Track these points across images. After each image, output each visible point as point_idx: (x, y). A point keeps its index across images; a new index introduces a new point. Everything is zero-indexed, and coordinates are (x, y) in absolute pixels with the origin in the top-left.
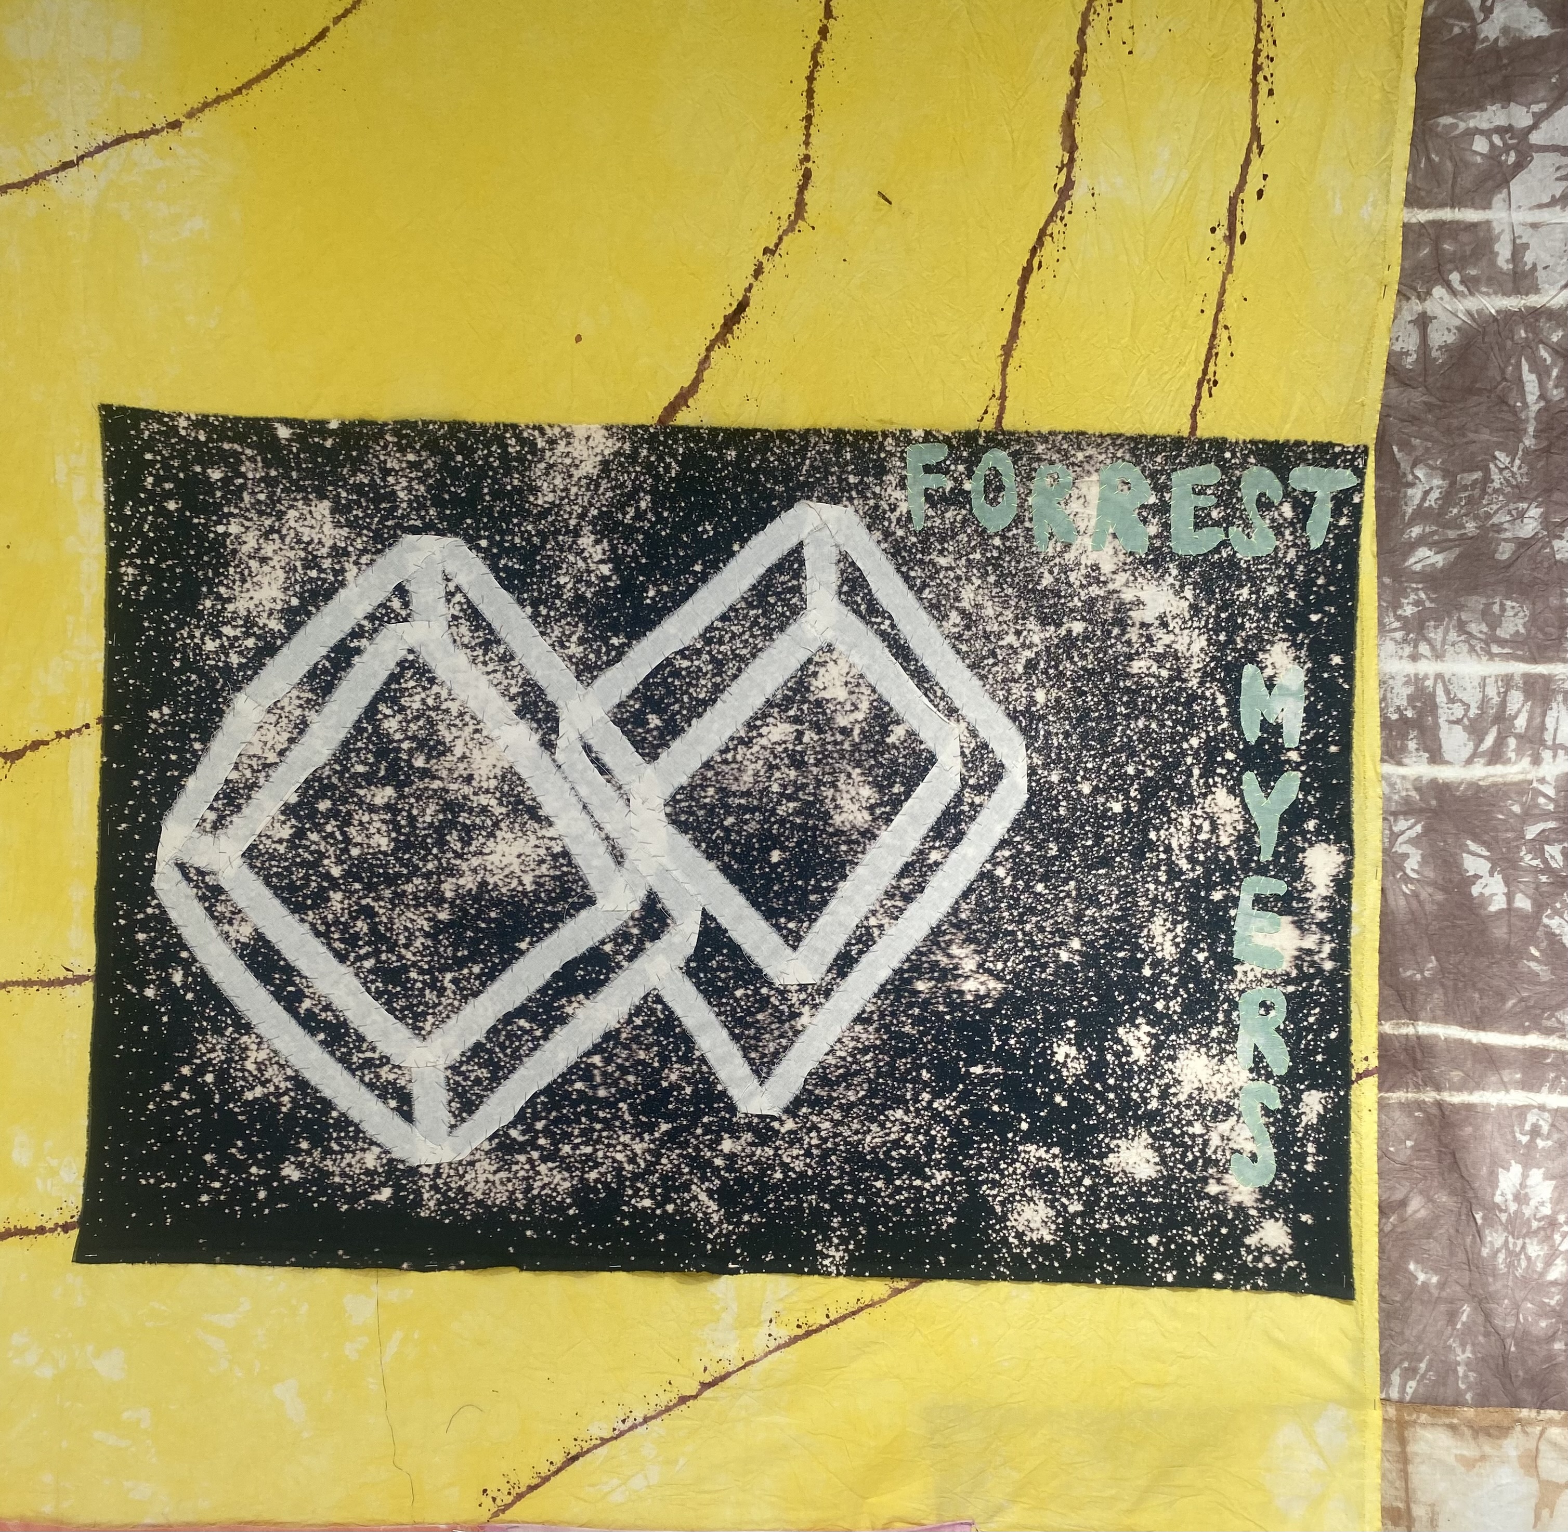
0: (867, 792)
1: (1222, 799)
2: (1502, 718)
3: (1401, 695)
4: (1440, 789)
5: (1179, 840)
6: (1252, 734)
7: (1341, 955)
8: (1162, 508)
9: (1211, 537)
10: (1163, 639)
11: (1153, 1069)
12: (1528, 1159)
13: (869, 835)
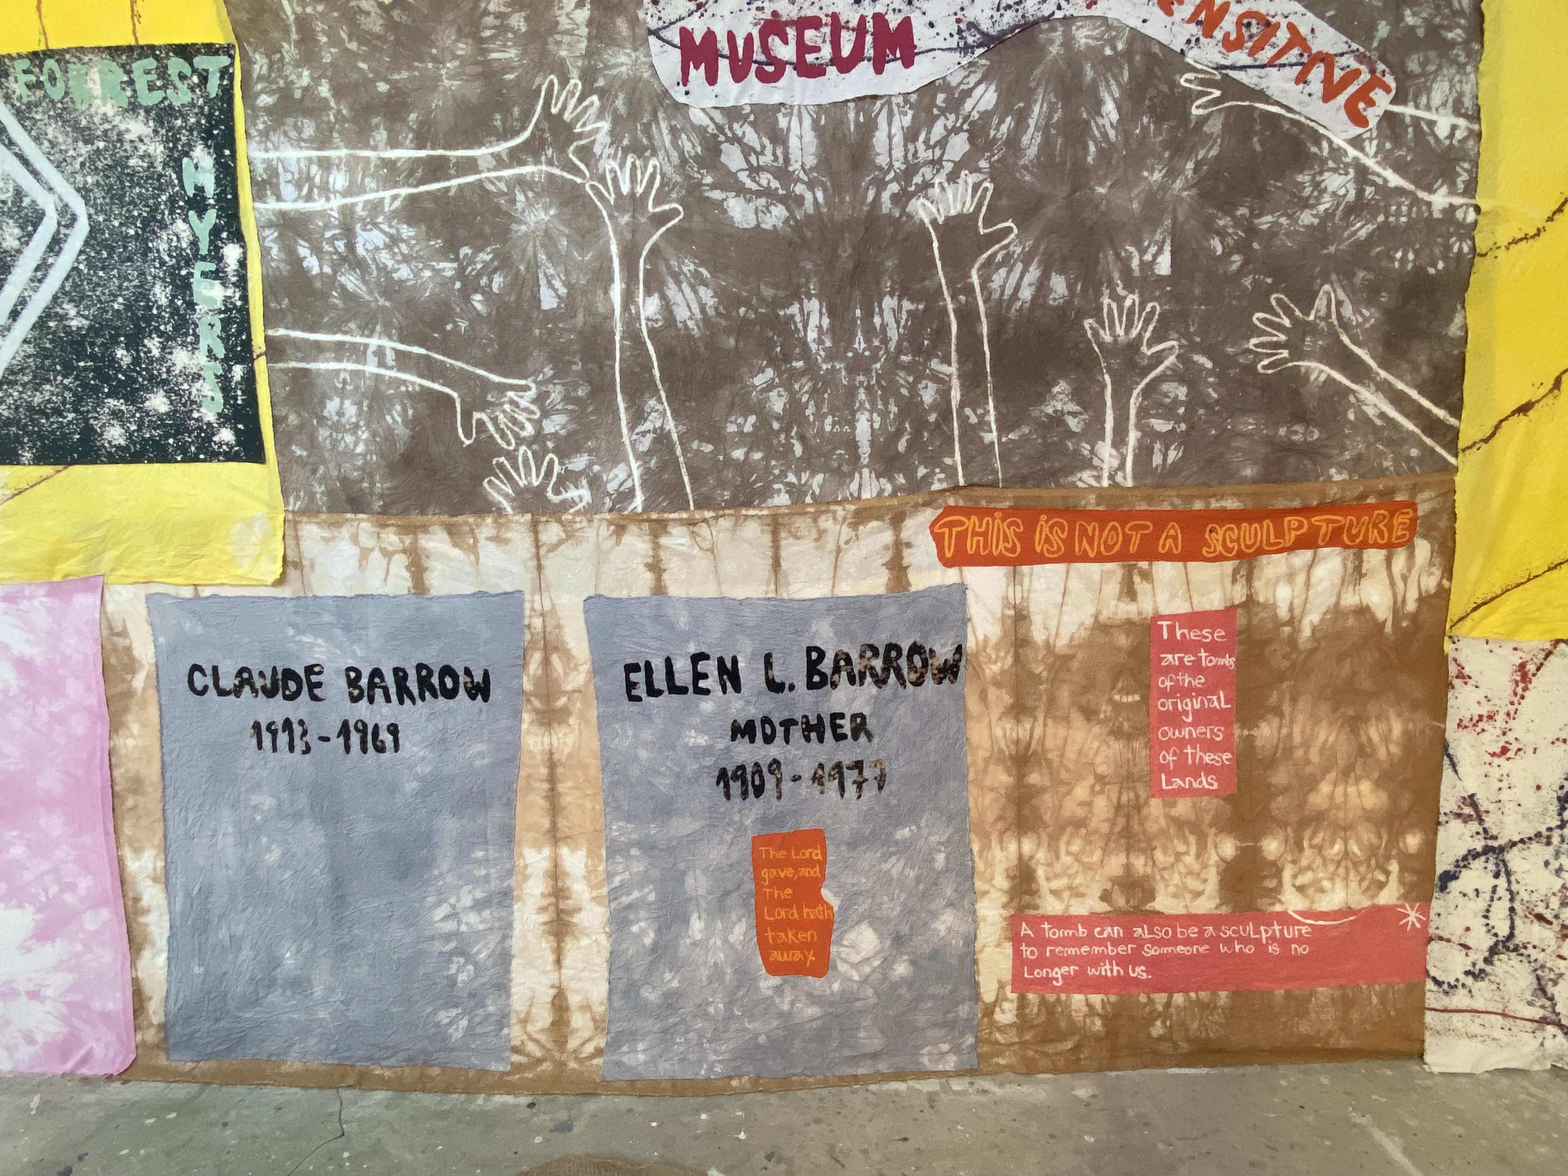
0: (17, 231)
1: (180, 225)
2: (309, 179)
3: (260, 168)
4: (283, 214)
5: (163, 246)
6: (191, 192)
7: (245, 298)
8: (131, 82)
9: (158, 96)
10: (142, 148)
11: (162, 359)
12: (342, 394)
13: (19, 251)
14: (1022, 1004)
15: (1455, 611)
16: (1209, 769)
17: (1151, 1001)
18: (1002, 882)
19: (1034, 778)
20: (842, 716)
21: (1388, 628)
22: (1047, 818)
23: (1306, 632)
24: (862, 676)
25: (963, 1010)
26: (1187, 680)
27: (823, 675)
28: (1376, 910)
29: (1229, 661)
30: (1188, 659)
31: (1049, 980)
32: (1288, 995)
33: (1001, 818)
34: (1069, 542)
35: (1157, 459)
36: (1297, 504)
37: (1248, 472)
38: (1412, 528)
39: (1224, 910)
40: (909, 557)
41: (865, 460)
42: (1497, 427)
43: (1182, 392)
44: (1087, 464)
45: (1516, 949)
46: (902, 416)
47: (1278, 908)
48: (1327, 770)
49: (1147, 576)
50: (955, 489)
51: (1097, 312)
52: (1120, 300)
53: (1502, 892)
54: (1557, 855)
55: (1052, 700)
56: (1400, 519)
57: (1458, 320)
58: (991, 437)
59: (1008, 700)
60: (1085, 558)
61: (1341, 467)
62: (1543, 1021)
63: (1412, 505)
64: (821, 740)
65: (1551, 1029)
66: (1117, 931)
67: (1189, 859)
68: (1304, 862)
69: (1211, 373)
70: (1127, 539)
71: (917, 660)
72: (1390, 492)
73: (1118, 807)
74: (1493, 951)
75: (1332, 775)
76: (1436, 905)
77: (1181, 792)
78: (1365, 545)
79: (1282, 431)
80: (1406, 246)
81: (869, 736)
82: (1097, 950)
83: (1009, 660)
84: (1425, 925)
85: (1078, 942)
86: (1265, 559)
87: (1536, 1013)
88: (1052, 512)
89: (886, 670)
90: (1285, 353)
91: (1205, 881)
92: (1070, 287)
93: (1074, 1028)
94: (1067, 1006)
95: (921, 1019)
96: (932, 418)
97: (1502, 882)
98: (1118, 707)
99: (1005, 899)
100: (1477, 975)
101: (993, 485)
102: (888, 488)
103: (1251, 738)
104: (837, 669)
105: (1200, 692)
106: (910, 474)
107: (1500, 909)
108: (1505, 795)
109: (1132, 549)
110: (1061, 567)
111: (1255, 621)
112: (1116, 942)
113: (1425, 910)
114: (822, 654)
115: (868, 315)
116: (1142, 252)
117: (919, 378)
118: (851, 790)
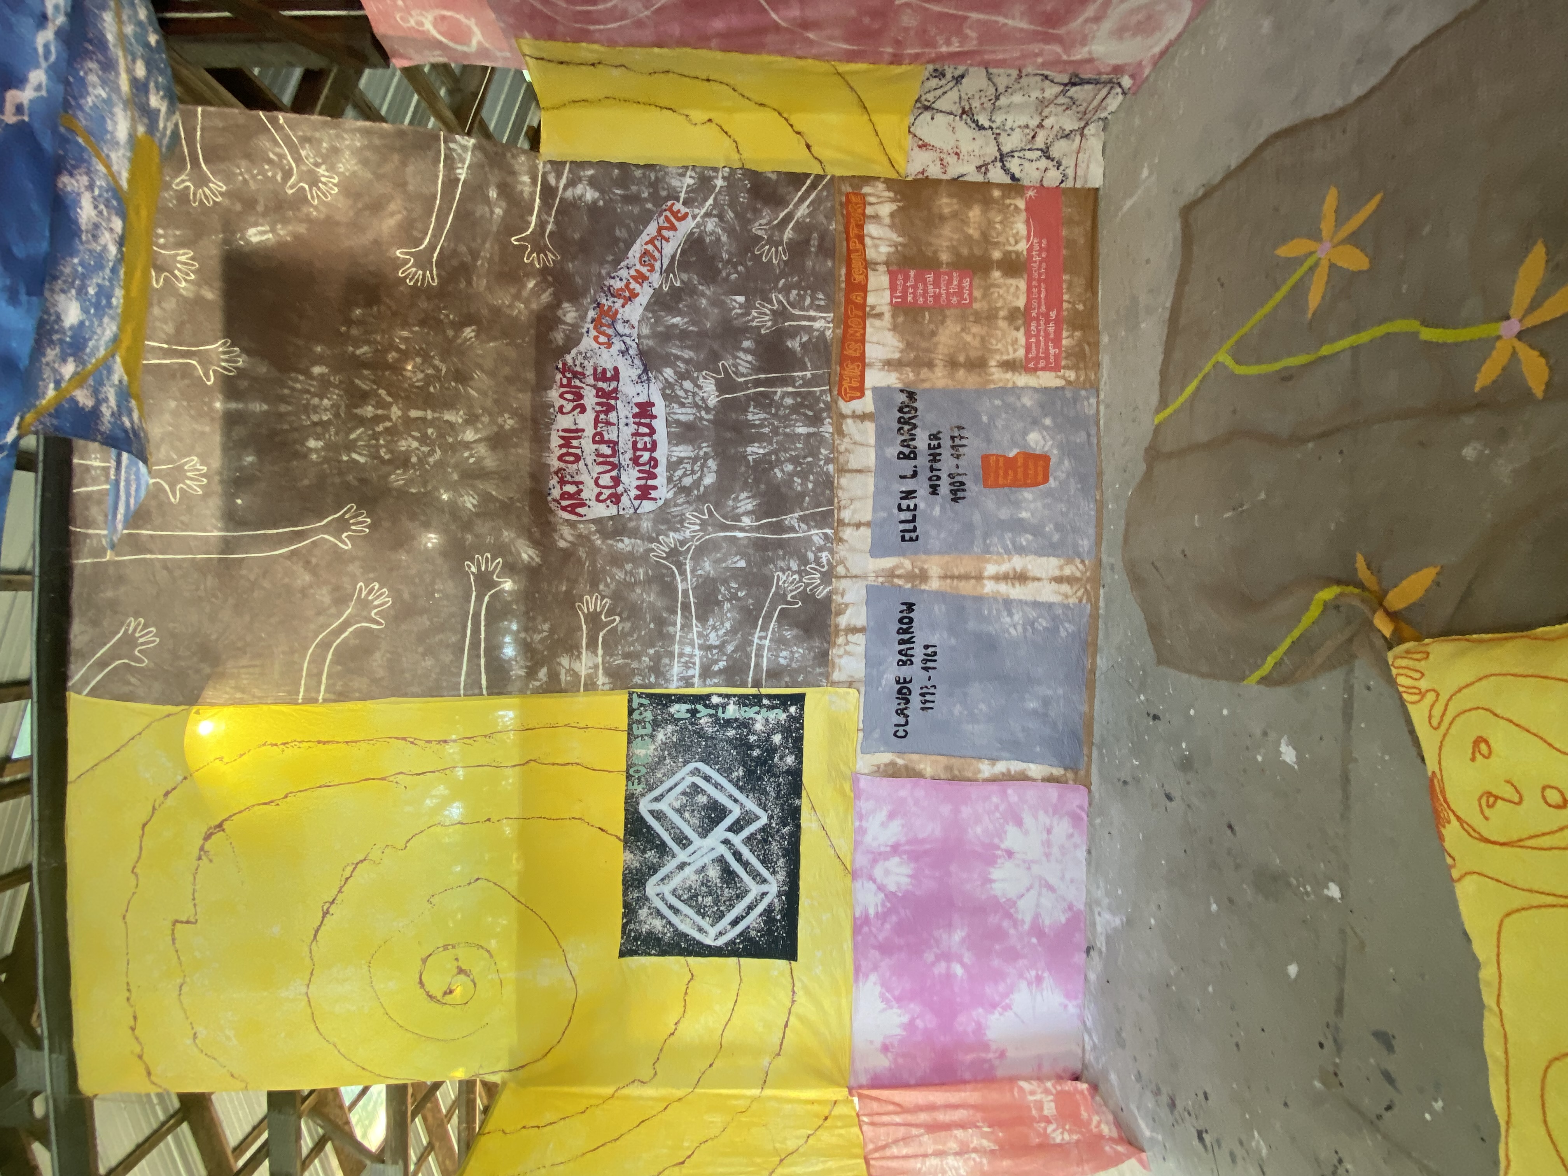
0: (700, 796)
1: (702, 721)
2: (686, 663)
3: (681, 684)
4: (700, 676)
5: (710, 730)
6: (689, 715)
7: (735, 696)
8: (642, 736)
9: (648, 725)
10: (669, 735)
11: (758, 735)
12: (777, 656)
13: (708, 796)
14: (1067, 367)
15: (894, 176)
16: (960, 282)
17: (1067, 309)
18: (1009, 375)
19: (962, 359)
20: (929, 445)
21: (900, 204)
22: (980, 353)
23: (900, 239)
24: (911, 435)
25: (1069, 394)
26: (920, 291)
27: (911, 452)
28: (1027, 209)
29: (912, 273)
30: (910, 290)
31: (1055, 355)
32: (1066, 248)
33: (980, 376)
34: (856, 341)
35: (822, 303)
36: (845, 244)
37: (830, 264)
38: (857, 194)
39: (1025, 276)
40: (859, 412)
41: (815, 430)
42: (815, 158)
43: (794, 292)
44: (823, 333)
45: (1048, 148)
46: (798, 413)
47: (1025, 253)
48: (963, 231)
49: (873, 308)
50: (830, 390)
51: (759, 328)
52: (754, 318)
53: (1021, 154)
54: (1005, 130)
55: (928, 350)
56: (853, 199)
57: (770, 175)
58: (808, 374)
59: (925, 370)
60: (864, 335)
61: (829, 224)
62: (1082, 135)
63: (847, 195)
64: (940, 454)
65: (1086, 131)
66: (1034, 324)
67: (1001, 292)
68: (1004, 241)
69: (787, 280)
70: (857, 316)
71: (906, 410)
72: (841, 204)
73: (976, 322)
74: (1048, 158)
75: (965, 228)
76: (1025, 182)
77: (970, 295)
78: (864, 214)
79: (813, 249)
80: (737, 197)
81: (939, 432)
82: (1042, 333)
83: (908, 369)
84: (1035, 187)
85: (1038, 342)
86: (868, 257)
87: (1078, 138)
88: (843, 348)
89: (909, 424)
90: (780, 248)
91: (1011, 284)
92: (748, 339)
93: (1079, 344)
94: (1067, 347)
95: (1072, 414)
96: (799, 400)
97: (1016, 154)
98: (930, 321)
99: (1017, 374)
100: (1059, 165)
101: (830, 374)
102: (828, 420)
103: (948, 264)
104: (908, 446)
105: (925, 285)
106: (822, 410)
107: (1028, 155)
108: (977, 153)
109: (861, 314)
110: (867, 346)
111: (895, 261)
112: (1038, 325)
113: (1028, 188)
114: (901, 453)
115: (754, 426)
116: (734, 308)
117: (782, 405)
118: (964, 442)
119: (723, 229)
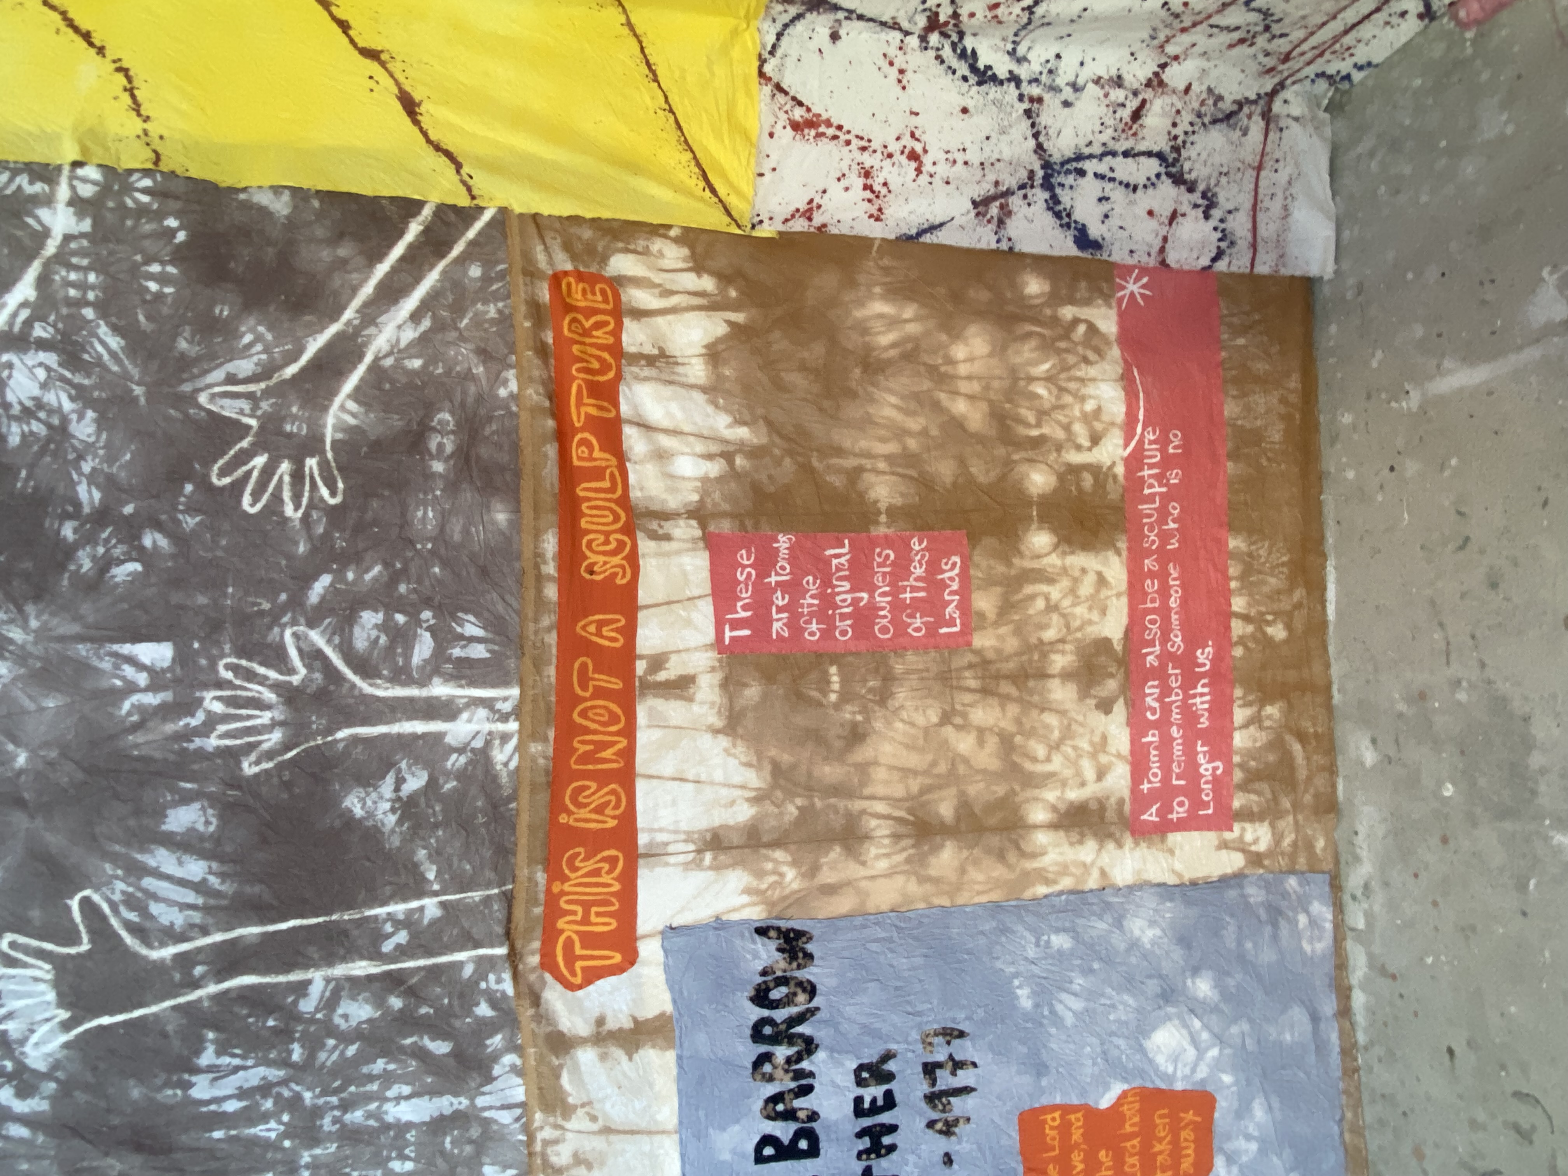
14: (1248, 815)
15: (715, 220)
16: (934, 567)
17: (1242, 641)
18: (1087, 851)
19: (946, 810)
20: (858, 1100)
21: (739, 317)
22: (1000, 790)
23: (743, 433)
24: (800, 1075)
25: (1255, 894)
26: (809, 601)
27: (798, 1135)
28: (1126, 339)
29: (783, 542)
30: (780, 599)
31: (1216, 781)
32: (1234, 456)
33: (1001, 857)
34: (603, 778)
35: (479, 651)
36: (551, 450)
37: (501, 517)
38: (590, 280)
39: (1122, 545)
40: (619, 1020)
41: (462, 1103)
42: (438, 148)
43: (370, 619)
44: (482, 757)
45: (1176, 149)
47: (1120, 470)
48: (937, 407)
49: (658, 662)
50: (514, 958)
51: (232, 755)
52: (212, 720)
53: (1102, 167)
54: (1054, 89)
55: (838, 790)
56: (578, 296)
57: (264, 199)
58: (431, 907)
59: (837, 851)
60: (629, 753)
61: (497, 380)
62: (1267, 116)
63: (556, 279)
64: (892, 1129)
65: (1277, 106)
66: (1152, 689)
67: (1055, 592)
68: (1060, 434)
69: (339, 575)
70: (600, 693)
71: (777, 994)
72: (536, 309)
73: (985, 691)
74: (1178, 180)
75: (943, 397)
76: (1118, 255)
77: (965, 607)
78: (616, 350)
79: (438, 467)
80: (135, 272)
81: (888, 1056)
82: (1176, 716)
83: (779, 854)
84: (1144, 271)
85: (1166, 742)
86: (635, 494)
87: (1257, 126)
88: (556, 806)
89: (791, 1040)
90: (311, 463)
91: (1084, 571)
92: (186, 799)
93: (1277, 744)
94: (1249, 754)
95: (1267, 956)
96: (396, 1003)
97: (1090, 166)
98: (846, 697)
99: (1111, 846)
100: (1209, 203)
101: (508, 899)
102: (510, 1059)
103: (891, 511)
104: (790, 1115)
105: (827, 582)
106: (487, 1028)
107: (1126, 169)
108: (974, 157)
109: (616, 684)
110: (641, 787)
111: (726, 507)
112: (1166, 691)
113: (1126, 271)
114: (767, 1140)
115: (221, 1119)
116: (132, 688)
117: (330, 1030)
118: (964, 1078)
119: (80, 395)
